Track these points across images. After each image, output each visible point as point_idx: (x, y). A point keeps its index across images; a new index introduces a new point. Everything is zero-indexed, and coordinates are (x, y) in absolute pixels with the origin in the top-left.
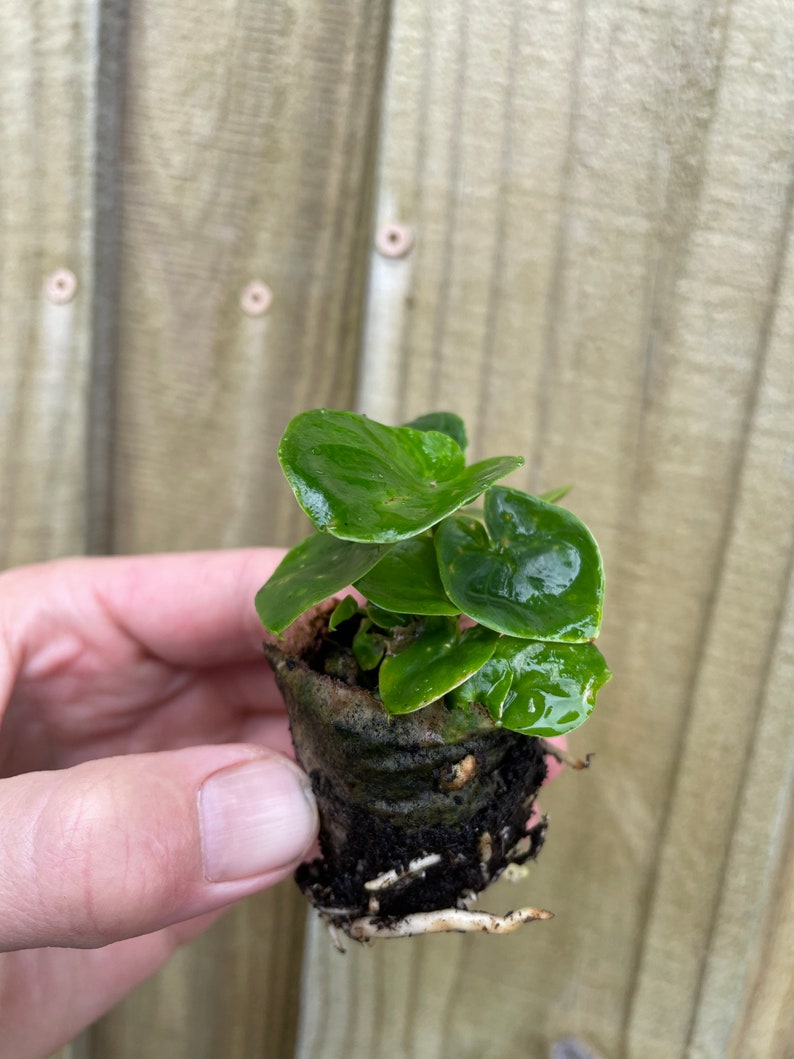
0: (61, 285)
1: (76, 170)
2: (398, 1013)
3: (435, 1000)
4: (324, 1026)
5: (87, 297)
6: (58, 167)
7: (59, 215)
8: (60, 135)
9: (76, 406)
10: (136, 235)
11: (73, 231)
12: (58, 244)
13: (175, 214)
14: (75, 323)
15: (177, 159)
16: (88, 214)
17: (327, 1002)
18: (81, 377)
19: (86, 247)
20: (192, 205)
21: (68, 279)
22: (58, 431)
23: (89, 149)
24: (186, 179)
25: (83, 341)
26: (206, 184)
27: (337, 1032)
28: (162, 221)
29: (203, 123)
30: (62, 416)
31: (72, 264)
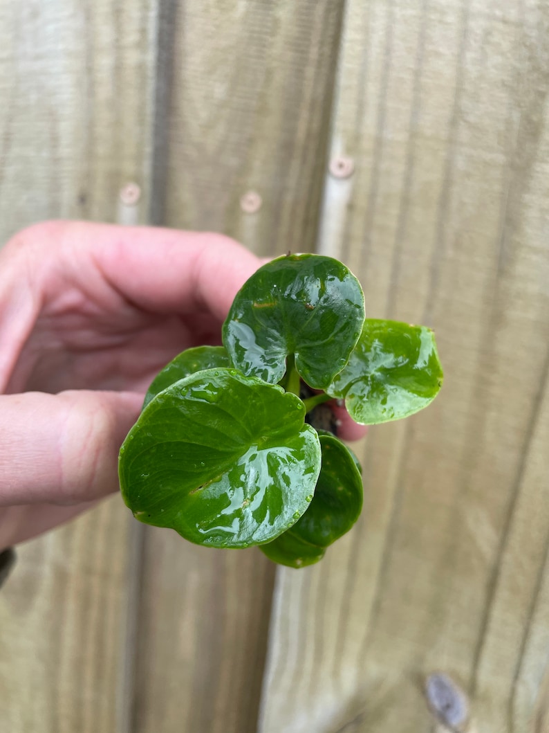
0: (131, 194)
1: (141, 122)
2: (330, 653)
3: (354, 646)
4: (284, 659)
5: (147, 202)
6: (130, 119)
7: (130, 150)
8: (131, 99)
10: (177, 162)
11: (138, 160)
12: (129, 167)
13: (201, 148)
14: (139, 218)
15: (204, 114)
16: (148, 149)
17: (286, 644)
19: (146, 168)
20: (211, 143)
21: (136, 190)
23: (150, 108)
24: (209, 127)
26: (221, 129)
27: (291, 664)
28: (193, 153)
29: (220, 90)
31: (137, 180)
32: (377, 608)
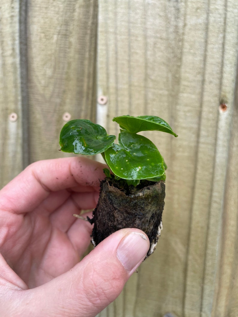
0: (13, 117)
1: (16, 87)
3: (130, 306)
5: (20, 120)
6: (10, 86)
7: (12, 98)
8: (11, 78)
9: (19, 149)
10: (33, 102)
11: (16, 102)
12: (12, 106)
13: (43, 96)
14: (18, 127)
15: (43, 82)
16: (20, 98)
18: (20, 141)
19: (20, 107)
20: (48, 94)
21: (15, 115)
22: (14, 156)
23: (19, 81)
24: (46, 87)
25: (20, 132)
26: (51, 88)
28: (40, 98)
29: (49, 72)
30: (15, 152)
31: (16, 111)
32: (138, 288)
